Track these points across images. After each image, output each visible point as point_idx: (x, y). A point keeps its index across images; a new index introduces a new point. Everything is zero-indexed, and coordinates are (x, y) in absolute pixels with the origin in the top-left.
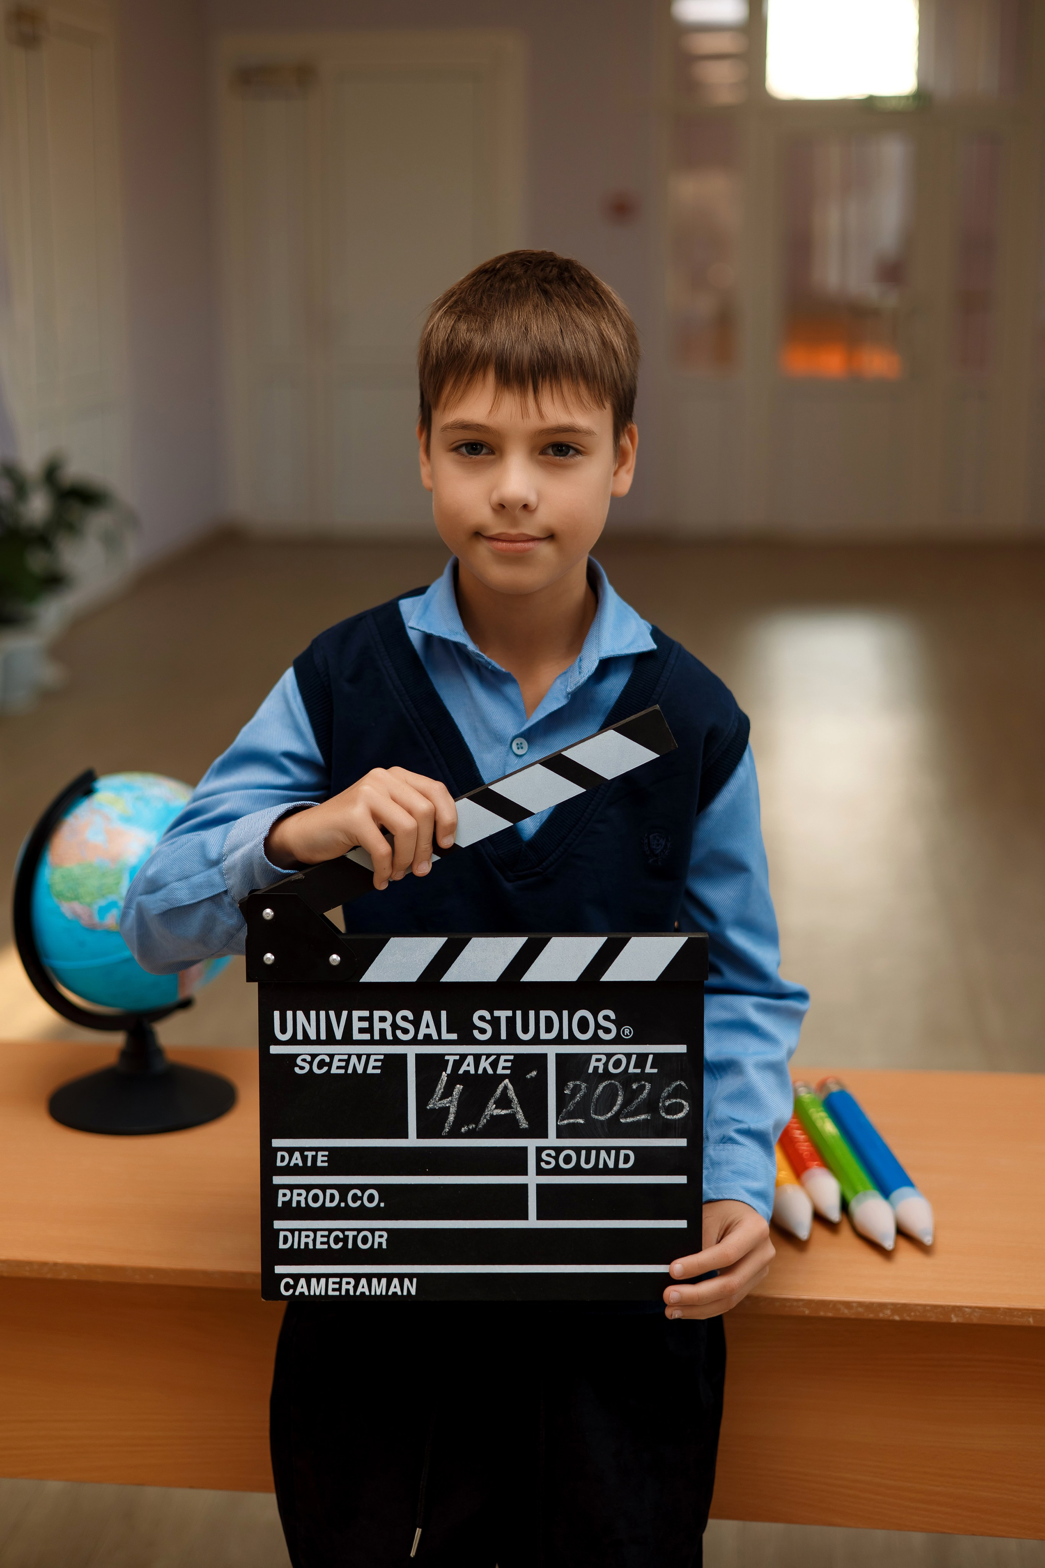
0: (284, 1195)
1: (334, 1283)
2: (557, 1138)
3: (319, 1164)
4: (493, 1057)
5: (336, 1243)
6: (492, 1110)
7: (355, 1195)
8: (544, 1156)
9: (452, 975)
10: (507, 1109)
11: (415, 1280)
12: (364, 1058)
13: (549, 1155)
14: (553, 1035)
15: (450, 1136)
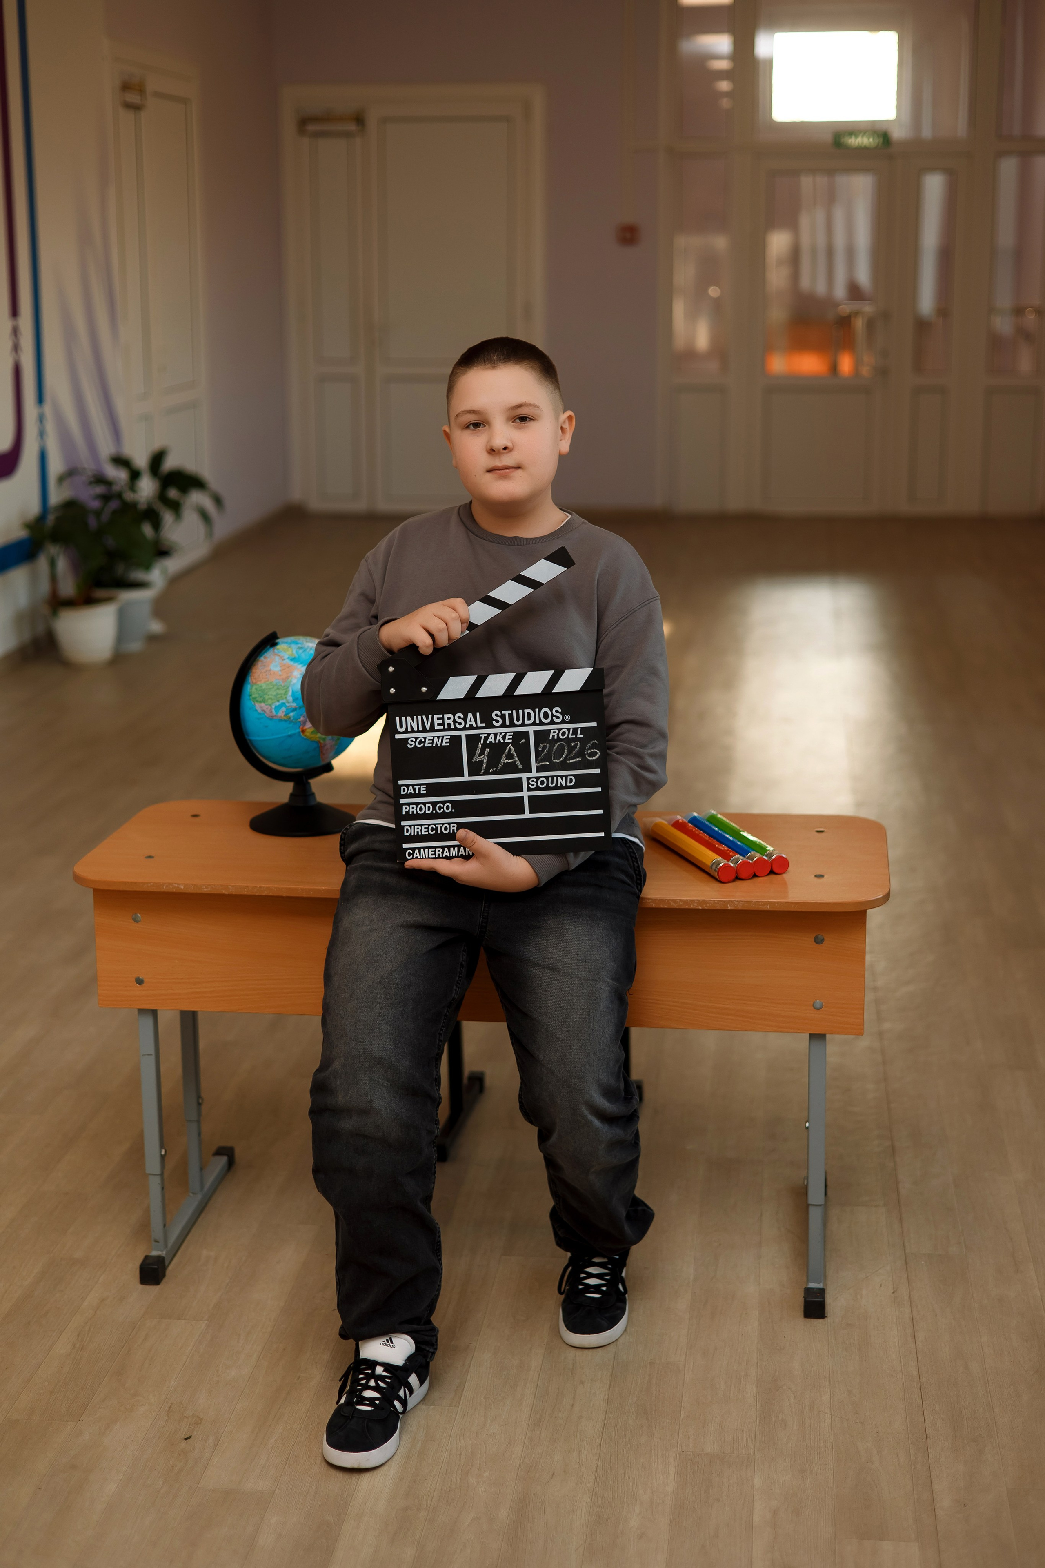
0: (406, 808)
1: (432, 851)
2: (537, 772)
3: (422, 792)
4: (503, 734)
5: (432, 831)
6: (504, 760)
7: (440, 806)
8: (530, 782)
9: (480, 694)
10: (511, 759)
12: (441, 738)
13: (533, 781)
14: (531, 721)
15: (485, 774)
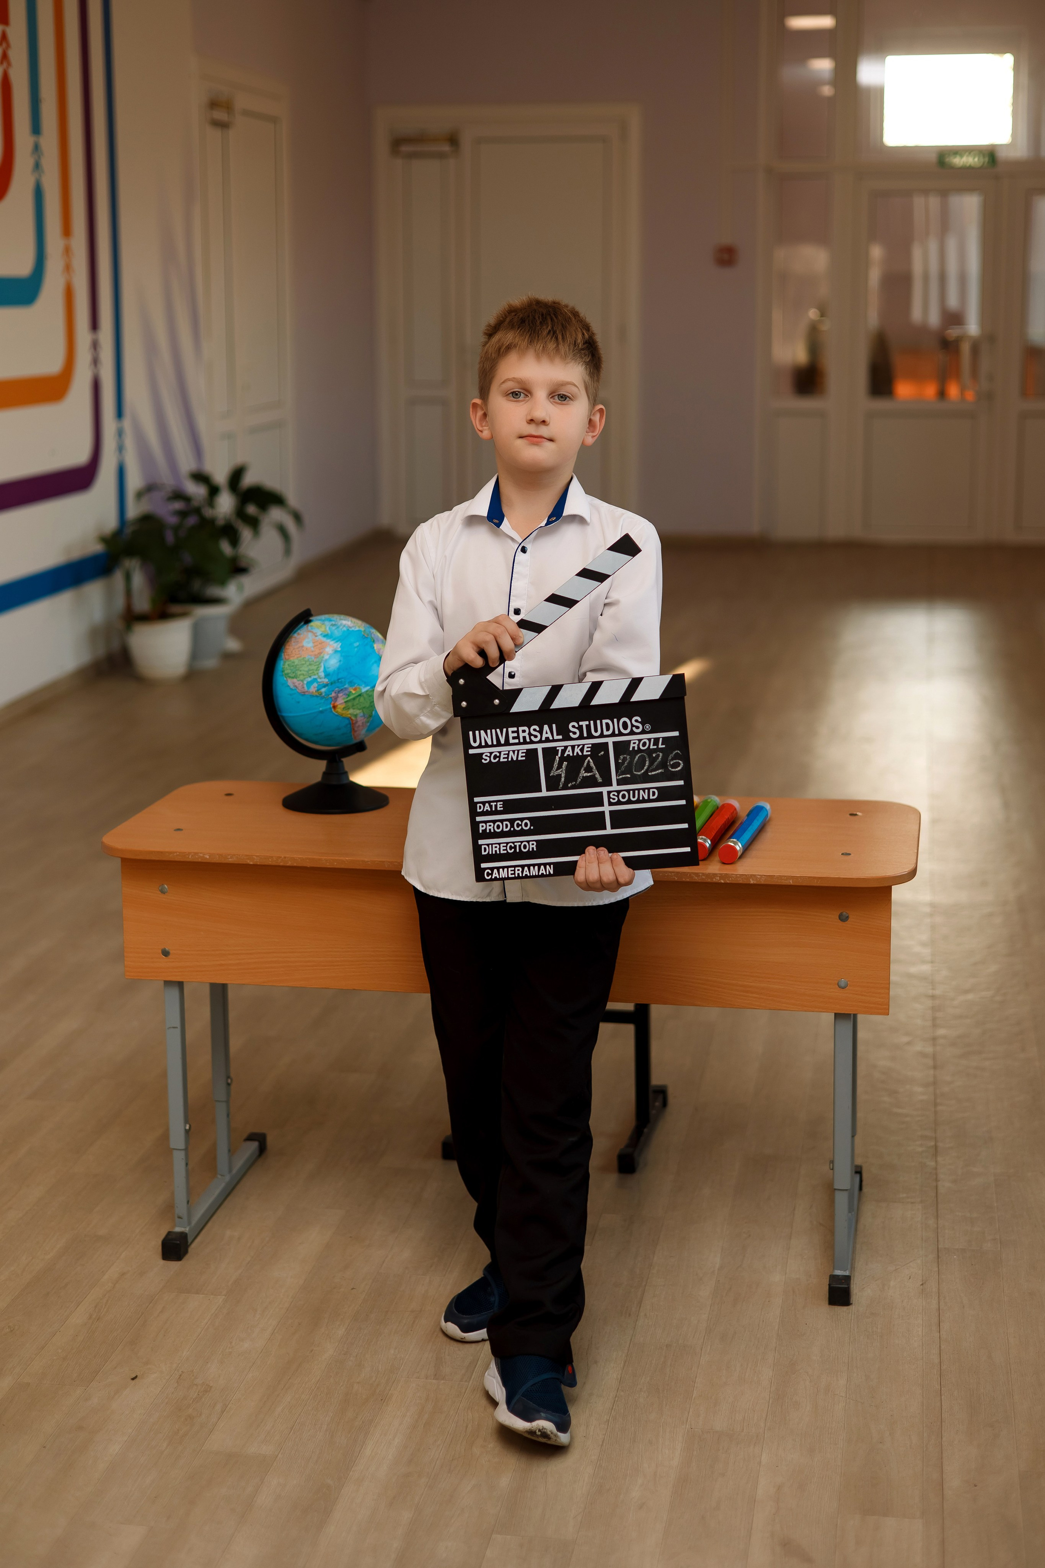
0: (483, 826)
1: (511, 871)
2: (617, 785)
3: (499, 809)
4: (581, 746)
5: (511, 849)
6: (583, 774)
7: (518, 824)
8: (611, 796)
9: (556, 705)
10: (590, 772)
11: (552, 866)
12: (516, 752)
13: (614, 795)
14: (610, 732)
15: (563, 789)
